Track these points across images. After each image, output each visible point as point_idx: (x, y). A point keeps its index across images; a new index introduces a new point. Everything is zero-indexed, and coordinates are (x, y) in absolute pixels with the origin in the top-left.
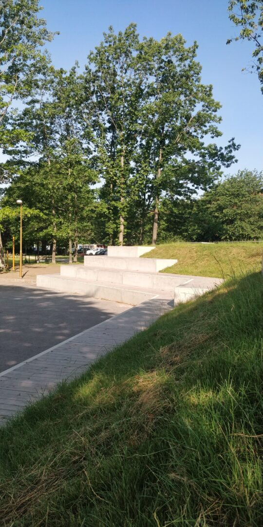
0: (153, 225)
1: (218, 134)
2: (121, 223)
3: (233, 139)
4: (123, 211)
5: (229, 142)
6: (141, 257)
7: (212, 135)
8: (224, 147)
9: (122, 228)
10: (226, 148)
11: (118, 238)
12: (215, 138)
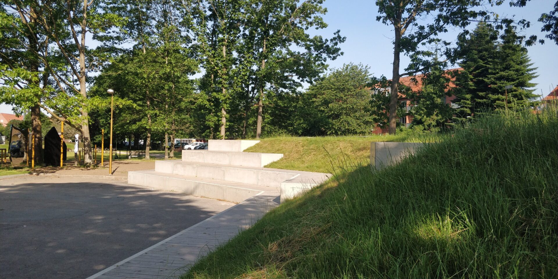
0: (257, 118)
1: (323, 26)
2: (223, 116)
3: (339, 31)
4: (225, 103)
5: (335, 34)
6: (244, 151)
7: (317, 26)
8: (329, 39)
9: (224, 121)
10: (331, 40)
11: (220, 132)
12: (320, 29)
